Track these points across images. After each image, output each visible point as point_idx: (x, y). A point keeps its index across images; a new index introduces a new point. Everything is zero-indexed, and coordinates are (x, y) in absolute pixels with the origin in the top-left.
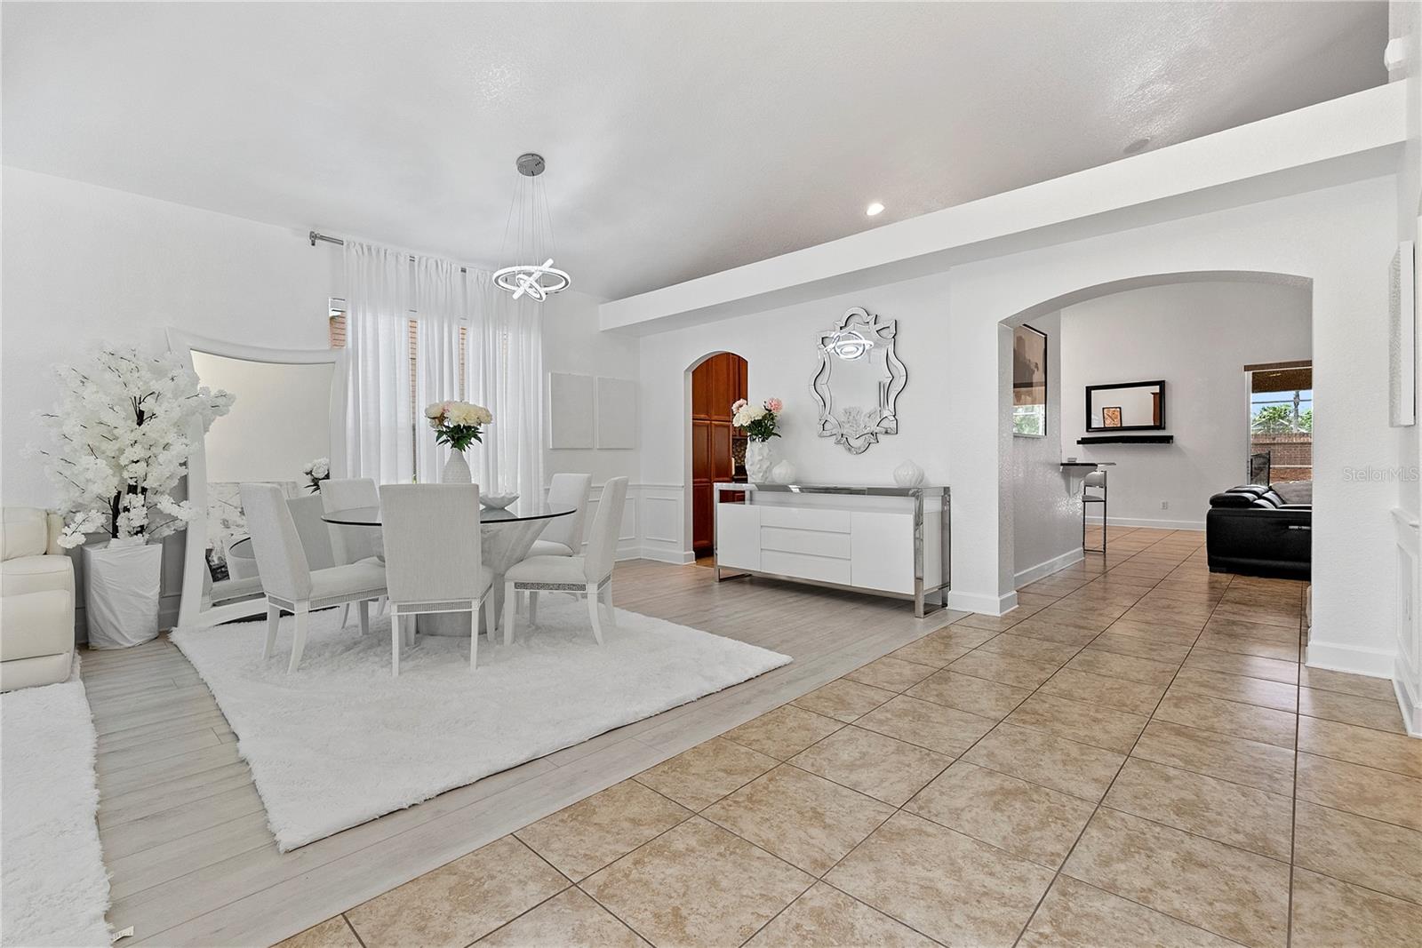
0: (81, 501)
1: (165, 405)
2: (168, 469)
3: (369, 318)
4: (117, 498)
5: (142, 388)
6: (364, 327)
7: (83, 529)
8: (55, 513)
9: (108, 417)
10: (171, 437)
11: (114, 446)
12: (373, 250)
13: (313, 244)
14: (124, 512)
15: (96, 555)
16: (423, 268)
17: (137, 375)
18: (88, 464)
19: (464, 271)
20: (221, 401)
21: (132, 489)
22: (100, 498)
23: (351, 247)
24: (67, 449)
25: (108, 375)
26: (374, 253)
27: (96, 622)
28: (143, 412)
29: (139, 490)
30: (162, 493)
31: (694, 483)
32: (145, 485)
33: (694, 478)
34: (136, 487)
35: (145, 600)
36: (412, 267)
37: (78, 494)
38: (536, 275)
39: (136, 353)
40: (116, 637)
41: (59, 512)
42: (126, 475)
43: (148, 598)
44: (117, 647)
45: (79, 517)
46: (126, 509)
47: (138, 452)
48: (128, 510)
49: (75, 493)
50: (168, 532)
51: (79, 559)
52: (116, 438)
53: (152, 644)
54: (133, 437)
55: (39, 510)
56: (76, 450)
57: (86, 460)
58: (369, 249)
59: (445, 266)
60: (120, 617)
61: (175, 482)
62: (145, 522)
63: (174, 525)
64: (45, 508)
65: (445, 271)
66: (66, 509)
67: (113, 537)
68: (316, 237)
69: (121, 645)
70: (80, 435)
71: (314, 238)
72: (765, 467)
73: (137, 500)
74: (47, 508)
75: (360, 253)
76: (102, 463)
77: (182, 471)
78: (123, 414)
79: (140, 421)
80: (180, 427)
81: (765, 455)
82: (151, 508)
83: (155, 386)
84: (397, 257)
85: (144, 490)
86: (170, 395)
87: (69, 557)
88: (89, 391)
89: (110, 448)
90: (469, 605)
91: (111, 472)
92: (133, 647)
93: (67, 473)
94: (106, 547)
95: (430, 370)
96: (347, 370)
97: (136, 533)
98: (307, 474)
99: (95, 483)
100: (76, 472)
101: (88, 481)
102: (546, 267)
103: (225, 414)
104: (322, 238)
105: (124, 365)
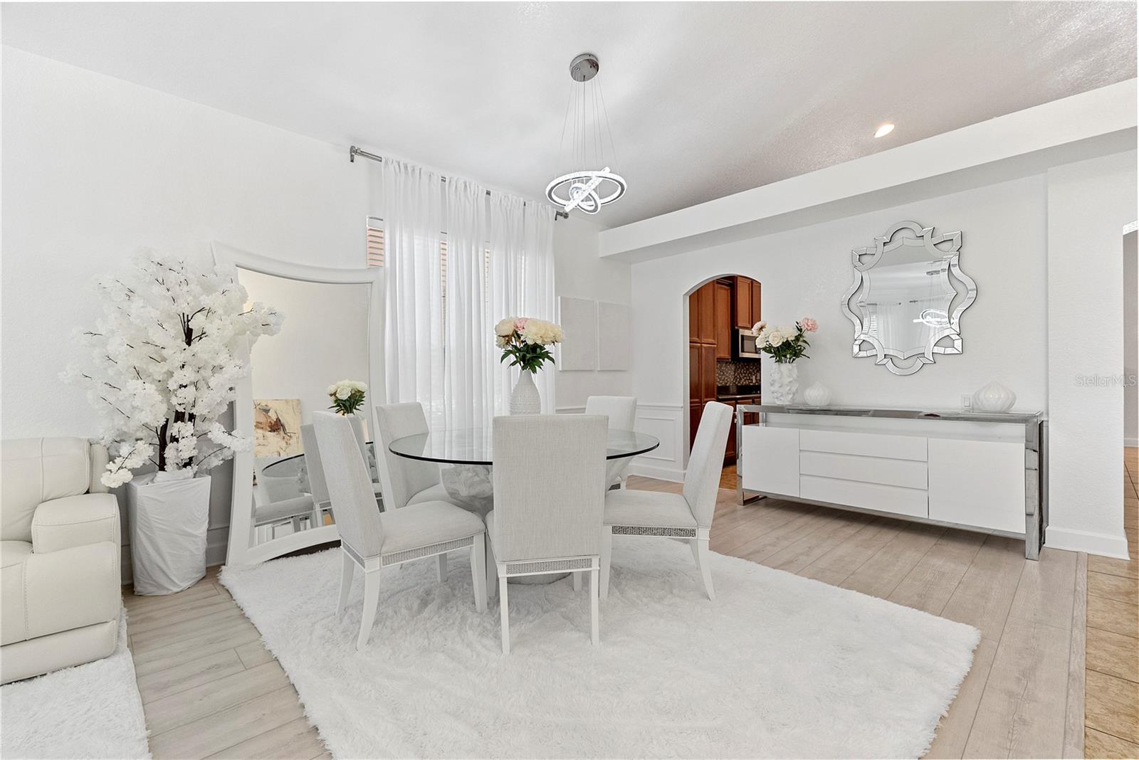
0: (126, 430)
1: (217, 322)
2: (218, 395)
3: (405, 238)
4: (164, 428)
5: (191, 304)
6: (401, 247)
7: (129, 464)
8: (97, 443)
9: (157, 336)
10: (222, 359)
11: (164, 368)
12: (409, 168)
13: (352, 161)
14: (172, 441)
15: (143, 491)
16: (454, 188)
17: (185, 288)
18: (136, 389)
19: (488, 193)
20: (272, 320)
21: (179, 417)
22: (146, 426)
23: (389, 163)
24: (111, 372)
25: (157, 290)
26: (410, 169)
27: (143, 566)
28: (192, 330)
29: (187, 416)
30: (210, 420)
31: (691, 403)
32: (194, 411)
33: (691, 398)
34: (183, 414)
35: (194, 539)
36: (443, 189)
37: (122, 422)
38: (596, 182)
39: (184, 265)
40: (162, 580)
41: (103, 442)
42: (174, 401)
43: (196, 536)
44: (165, 593)
45: (125, 449)
46: (174, 439)
47: (187, 376)
48: (177, 440)
49: (119, 422)
50: (216, 462)
51: (124, 497)
52: (164, 360)
53: (200, 587)
54: (180, 358)
55: (81, 440)
56: (121, 373)
57: (134, 385)
58: (406, 167)
59: (472, 189)
60: (168, 558)
61: (225, 408)
62: (194, 453)
63: (221, 454)
64: (87, 437)
65: (472, 192)
66: (111, 439)
67: (160, 470)
68: (356, 152)
69: (168, 589)
70: (126, 356)
71: (354, 151)
72: (794, 389)
73: (184, 429)
74: (89, 437)
75: (397, 170)
76: (151, 388)
77: (231, 396)
78: (172, 332)
79: (189, 340)
80: (230, 346)
81: (795, 376)
82: (202, 436)
83: (206, 301)
84: (430, 175)
85: (192, 417)
86: (220, 311)
87: (113, 495)
88: (136, 306)
89: (158, 370)
90: (588, 563)
91: (160, 398)
92: (182, 591)
93: (112, 399)
94: (152, 481)
95: (459, 291)
96: (385, 289)
97: (185, 465)
98: (331, 395)
99: (142, 410)
100: (121, 398)
101: (133, 408)
102: (606, 172)
103: (276, 333)
104: (362, 154)
105: (172, 278)
